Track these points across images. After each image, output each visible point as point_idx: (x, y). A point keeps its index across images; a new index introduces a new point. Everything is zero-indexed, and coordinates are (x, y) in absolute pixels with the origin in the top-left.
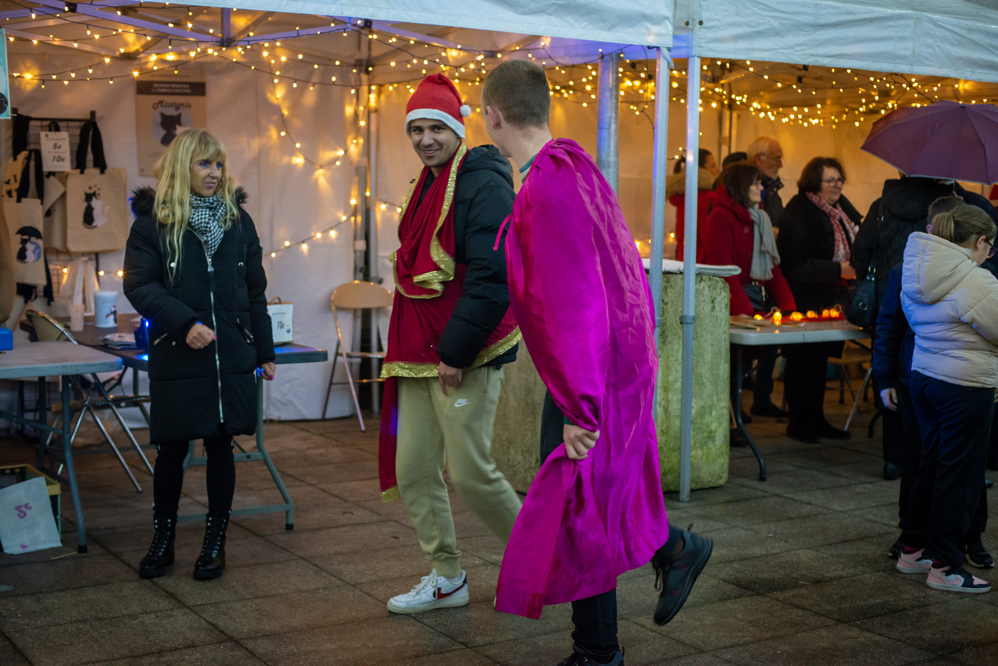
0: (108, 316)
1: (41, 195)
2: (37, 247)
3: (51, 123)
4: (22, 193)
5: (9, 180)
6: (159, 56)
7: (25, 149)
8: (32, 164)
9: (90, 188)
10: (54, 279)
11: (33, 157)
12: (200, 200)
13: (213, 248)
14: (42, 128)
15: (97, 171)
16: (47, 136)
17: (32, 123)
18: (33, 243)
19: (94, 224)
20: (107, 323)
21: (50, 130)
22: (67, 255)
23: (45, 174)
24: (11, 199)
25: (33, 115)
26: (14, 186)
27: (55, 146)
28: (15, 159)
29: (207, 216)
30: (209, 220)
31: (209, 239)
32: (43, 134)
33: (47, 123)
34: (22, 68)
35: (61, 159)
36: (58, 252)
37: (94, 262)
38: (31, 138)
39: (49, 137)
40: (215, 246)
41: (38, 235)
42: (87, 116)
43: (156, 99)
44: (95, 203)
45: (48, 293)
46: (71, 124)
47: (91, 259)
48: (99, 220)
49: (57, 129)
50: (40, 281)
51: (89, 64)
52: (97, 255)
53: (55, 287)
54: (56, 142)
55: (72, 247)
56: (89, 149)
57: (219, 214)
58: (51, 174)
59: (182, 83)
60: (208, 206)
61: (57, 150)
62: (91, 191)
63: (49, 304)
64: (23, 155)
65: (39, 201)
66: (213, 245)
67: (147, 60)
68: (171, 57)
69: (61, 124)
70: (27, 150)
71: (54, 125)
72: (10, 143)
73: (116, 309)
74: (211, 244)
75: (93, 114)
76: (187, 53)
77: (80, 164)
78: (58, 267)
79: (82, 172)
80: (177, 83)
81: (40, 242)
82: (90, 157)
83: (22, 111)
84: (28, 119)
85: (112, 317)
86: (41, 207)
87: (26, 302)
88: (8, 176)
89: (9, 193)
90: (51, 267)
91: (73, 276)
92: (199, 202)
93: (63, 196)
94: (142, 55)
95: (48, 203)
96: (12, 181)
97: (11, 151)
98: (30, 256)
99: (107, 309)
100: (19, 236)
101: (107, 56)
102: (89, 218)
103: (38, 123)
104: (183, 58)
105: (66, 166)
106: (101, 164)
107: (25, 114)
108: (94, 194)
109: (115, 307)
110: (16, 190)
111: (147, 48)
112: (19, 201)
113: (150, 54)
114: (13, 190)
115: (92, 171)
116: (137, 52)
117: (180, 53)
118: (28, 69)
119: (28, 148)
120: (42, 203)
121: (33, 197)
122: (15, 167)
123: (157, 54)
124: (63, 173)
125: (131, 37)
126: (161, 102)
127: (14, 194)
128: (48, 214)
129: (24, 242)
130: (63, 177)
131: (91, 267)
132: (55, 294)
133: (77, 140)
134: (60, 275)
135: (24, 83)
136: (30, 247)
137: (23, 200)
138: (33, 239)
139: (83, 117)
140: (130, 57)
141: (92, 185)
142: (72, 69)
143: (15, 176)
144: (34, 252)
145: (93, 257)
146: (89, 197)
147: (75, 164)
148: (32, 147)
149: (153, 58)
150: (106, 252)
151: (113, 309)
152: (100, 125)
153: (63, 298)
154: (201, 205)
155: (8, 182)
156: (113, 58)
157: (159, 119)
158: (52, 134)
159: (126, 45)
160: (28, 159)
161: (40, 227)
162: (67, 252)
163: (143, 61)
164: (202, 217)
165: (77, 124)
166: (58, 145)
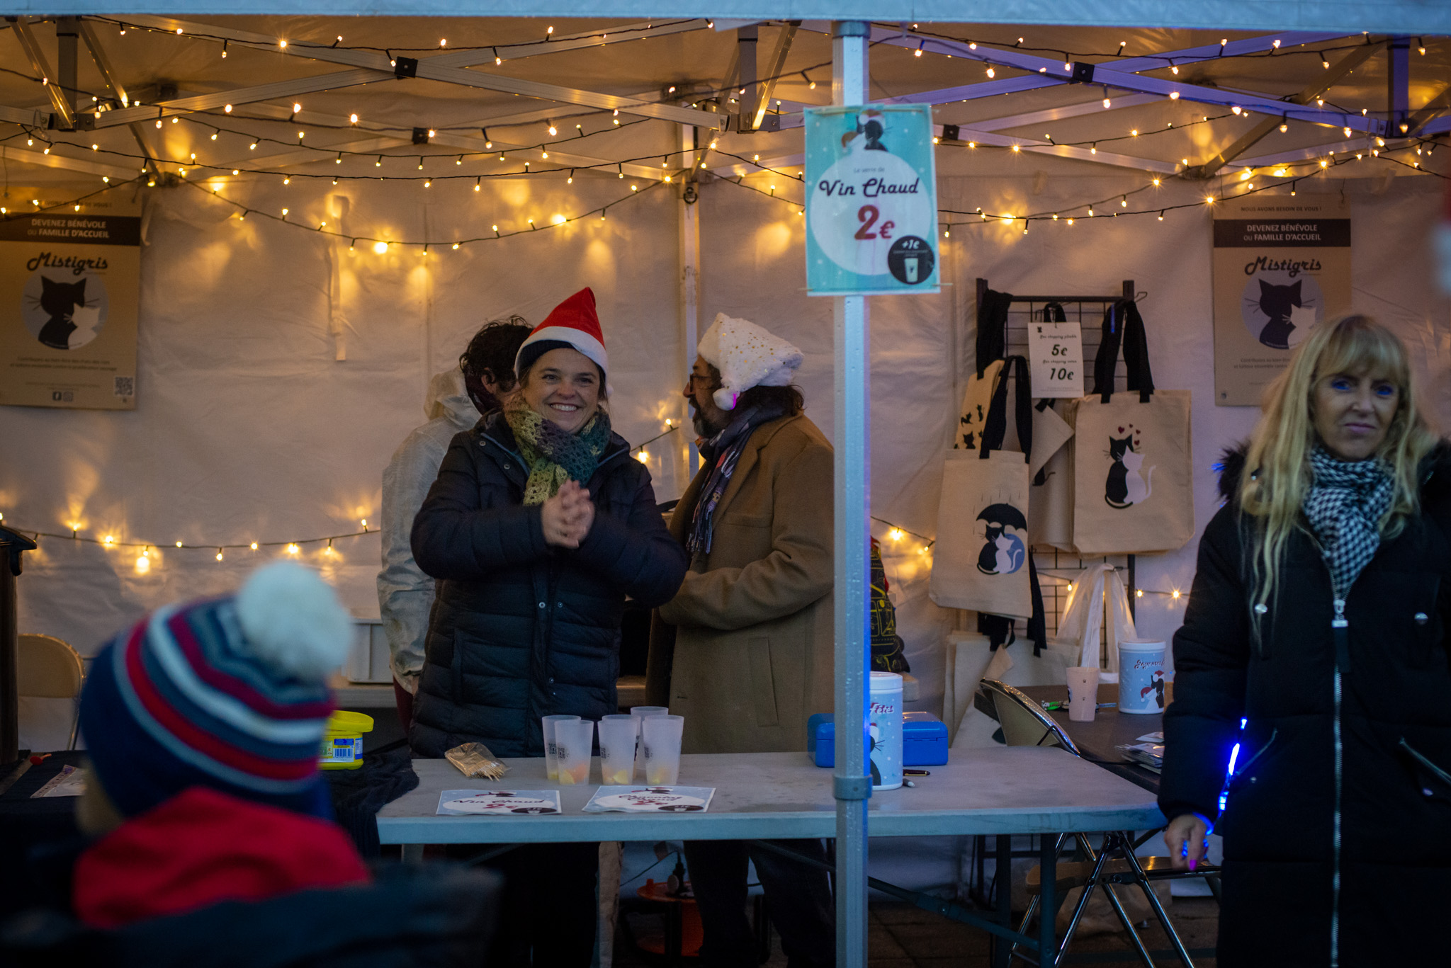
0: (1145, 691)
1: (1026, 444)
2: (1017, 544)
3: (1047, 307)
4: (991, 440)
5: (969, 416)
6: (1256, 172)
7: (1000, 357)
8: (1011, 383)
9: (1121, 430)
10: (1048, 605)
11: (1012, 372)
12: (1336, 468)
13: (1345, 577)
14: (1032, 316)
15: (1135, 397)
16: (1040, 330)
17: (1014, 307)
18: (1008, 537)
19: (1127, 500)
20: (1144, 705)
21: (1047, 320)
22: (1076, 560)
23: (1036, 403)
24: (970, 451)
25: (1015, 292)
26: (978, 426)
27: (1056, 350)
28: (980, 376)
29: (1338, 503)
30: (1341, 512)
31: (1335, 555)
32: (1032, 327)
33: (1041, 306)
34: (997, 203)
35: (1065, 375)
36: (1057, 553)
37: (1126, 572)
38: (1012, 336)
39: (1044, 332)
40: (1349, 571)
41: (1019, 521)
42: (1118, 291)
43: (1251, 254)
44: (1128, 459)
45: (1037, 631)
46: (1086, 306)
47: (1119, 568)
48: (1137, 493)
49: (1061, 317)
50: (1021, 609)
51: (1121, 192)
52: (1131, 558)
53: (1049, 619)
54: (1058, 341)
55: (1084, 544)
56: (1121, 356)
57: (1372, 502)
58: (1046, 403)
59: (1302, 222)
60: (1352, 480)
61: (1060, 357)
62: (1124, 436)
63: (1037, 653)
64: (997, 365)
65: (1023, 455)
66: (1344, 568)
67: (1235, 180)
68: (1281, 171)
69: (1066, 307)
70: (1001, 358)
71: (1054, 309)
72: (972, 344)
73: (1162, 677)
74: (1340, 566)
75: (1128, 286)
76: (1313, 163)
77: (1102, 384)
78: (1058, 582)
79: (1105, 400)
80: (1293, 222)
81: (1022, 535)
82: (1121, 369)
83: (995, 285)
84: (1008, 299)
85: (1153, 693)
86: (1026, 466)
87: (994, 648)
88: (968, 408)
89: (969, 440)
90: (1043, 580)
91: (1085, 599)
92: (1332, 472)
93: (1069, 445)
94: (1224, 171)
95: (1040, 460)
96: (975, 418)
97: (974, 360)
98: (1004, 561)
99: (1143, 677)
100: (984, 522)
101: (1155, 174)
102: (1116, 488)
103: (1025, 307)
104: (1306, 171)
105: (1075, 388)
106: (1142, 384)
107: (1000, 291)
108: (1128, 441)
109: (1159, 673)
110: (980, 434)
111: (1234, 156)
112: (984, 455)
113: (1241, 167)
114: (976, 435)
115: (1124, 397)
116: (1216, 165)
117: (1297, 163)
118: (1007, 205)
119: (1005, 355)
120: (1027, 461)
121: (1012, 449)
122: (981, 391)
123: (1254, 167)
124: (1069, 400)
125: (1202, 135)
126: (1261, 261)
127: (978, 442)
128: (1040, 479)
129: (992, 534)
130: (1069, 410)
131: (1119, 583)
132: (1049, 634)
133: (1097, 338)
134: (1059, 597)
135: (1000, 231)
136: (1003, 544)
137: (992, 453)
138: (1009, 529)
139: (1111, 294)
140: (1200, 175)
141: (1125, 425)
142: (1091, 202)
143: (979, 408)
144: (1010, 554)
145: (1125, 563)
146: (1118, 448)
147: (1092, 384)
148: (1013, 352)
149: (1246, 174)
150: (1149, 554)
151: (1156, 678)
152: (1140, 307)
153: (1062, 641)
154: (1338, 478)
155: (966, 420)
156: (1168, 178)
157: (1257, 294)
158: (1048, 328)
159: (1194, 150)
160: (1004, 374)
161: (1023, 506)
162: (1075, 553)
163: (1227, 181)
164: (1328, 503)
165: (1100, 306)
166: (1060, 349)
